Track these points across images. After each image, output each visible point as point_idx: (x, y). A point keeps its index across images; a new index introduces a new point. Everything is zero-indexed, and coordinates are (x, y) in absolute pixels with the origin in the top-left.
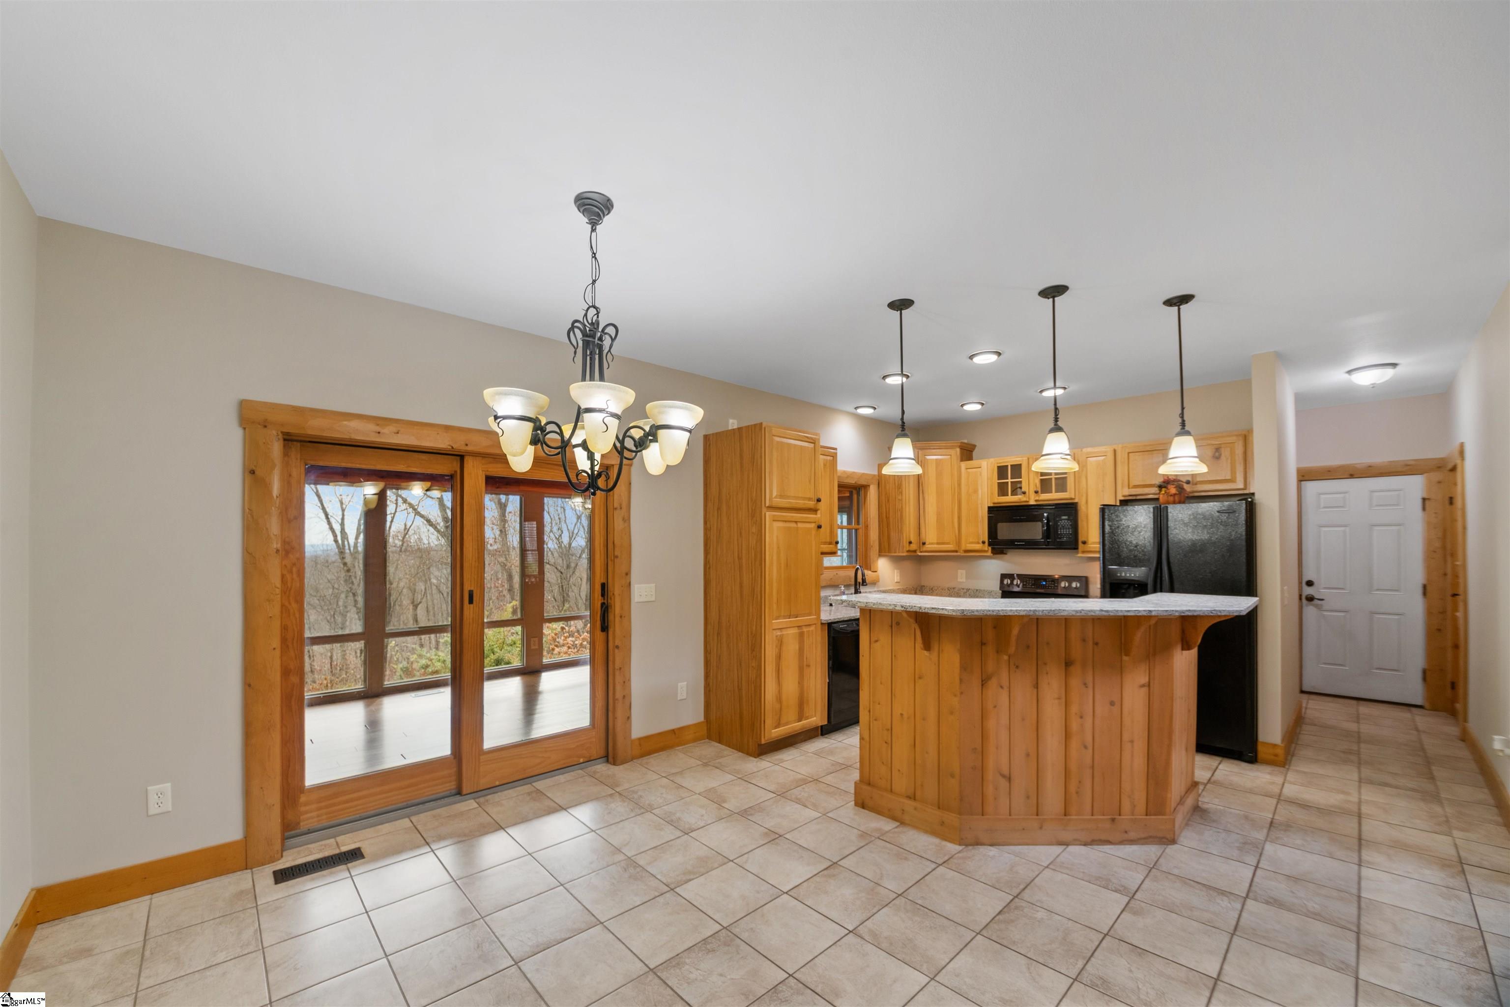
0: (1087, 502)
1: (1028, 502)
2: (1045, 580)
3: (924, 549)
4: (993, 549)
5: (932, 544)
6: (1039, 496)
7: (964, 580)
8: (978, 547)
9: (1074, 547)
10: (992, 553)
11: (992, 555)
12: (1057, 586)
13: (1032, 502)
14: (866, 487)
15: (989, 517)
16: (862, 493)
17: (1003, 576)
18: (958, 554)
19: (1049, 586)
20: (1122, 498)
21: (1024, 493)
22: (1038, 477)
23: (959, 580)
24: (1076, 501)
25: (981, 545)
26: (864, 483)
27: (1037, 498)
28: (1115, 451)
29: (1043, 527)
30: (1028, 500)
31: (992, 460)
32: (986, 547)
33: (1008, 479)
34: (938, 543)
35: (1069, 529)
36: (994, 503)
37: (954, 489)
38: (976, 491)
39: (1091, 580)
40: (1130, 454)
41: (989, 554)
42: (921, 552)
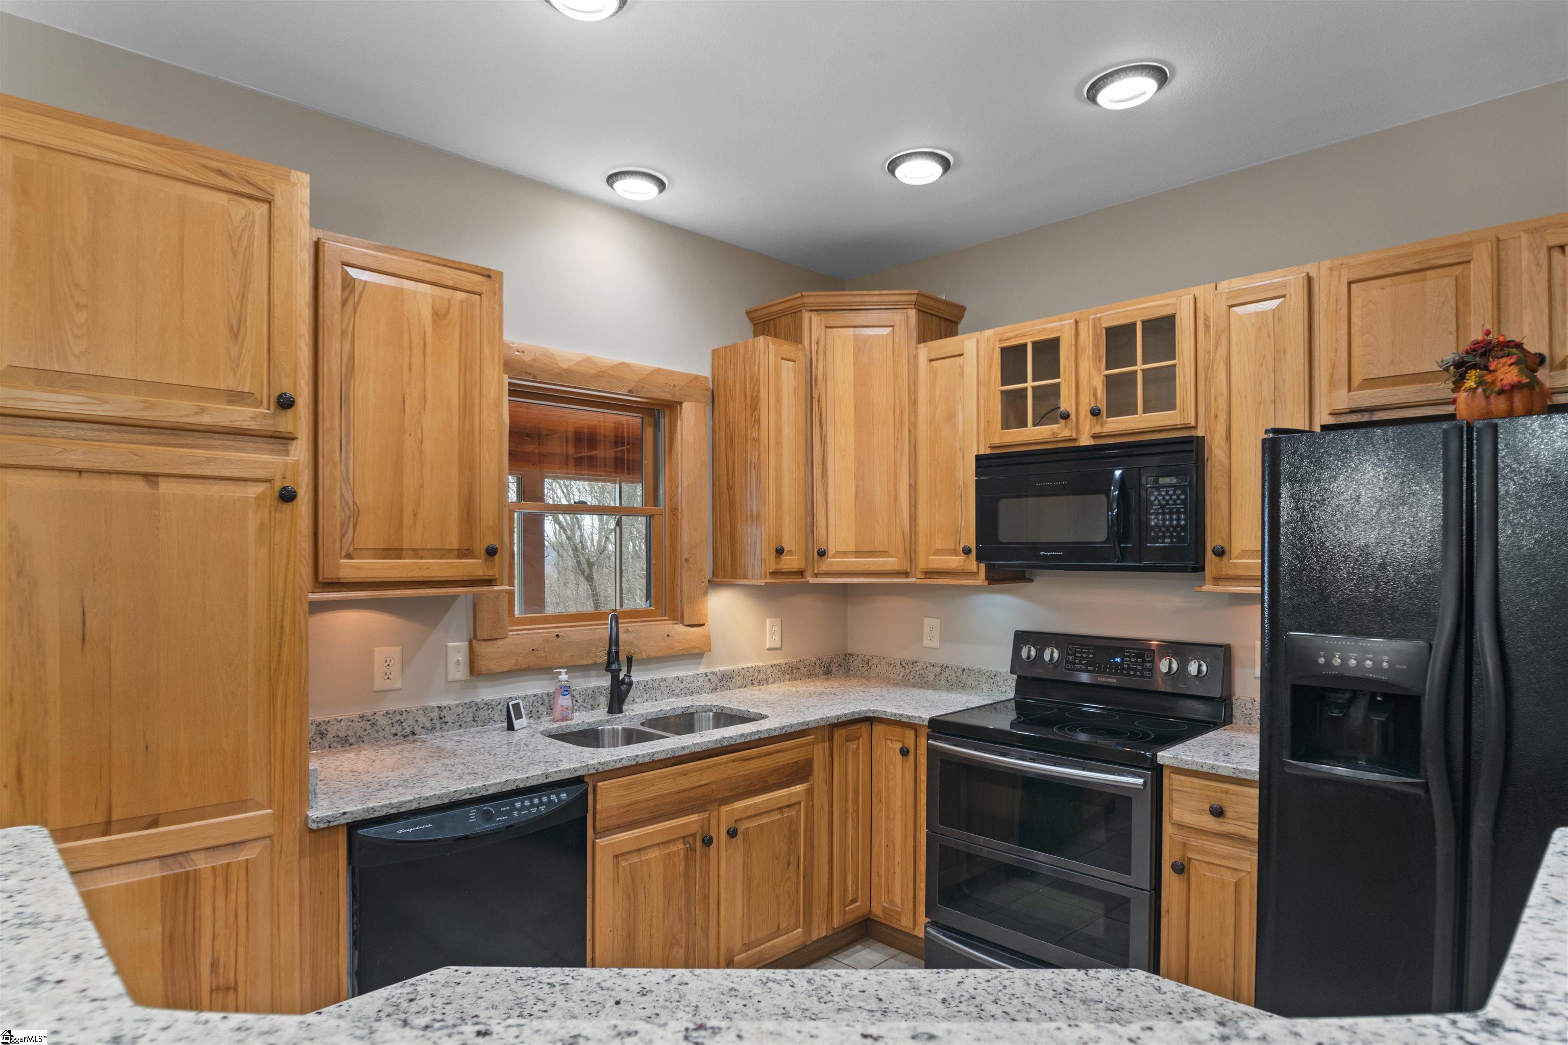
0: (1228, 436)
1: (1074, 440)
2: (1120, 651)
3: (824, 568)
4: (988, 567)
5: (844, 554)
6: (1102, 425)
7: (935, 644)
8: (955, 561)
9: (1191, 564)
10: (988, 578)
11: (986, 583)
12: (1150, 670)
13: (1085, 441)
14: (671, 407)
15: (978, 484)
16: (665, 422)
17: (1022, 638)
18: (912, 580)
19: (1129, 669)
20: (1330, 420)
21: (1066, 416)
22: (1100, 371)
23: (926, 643)
24: (1200, 433)
25: (963, 557)
26: (666, 396)
27: (1097, 430)
28: (1309, 280)
29: (1110, 509)
30: (1074, 436)
31: (989, 333)
32: (972, 564)
33: (1026, 382)
34: (858, 553)
35: (1178, 512)
36: (992, 447)
37: (902, 412)
38: (951, 417)
39: (1239, 655)
40: (1353, 286)
41: (981, 580)
42: (816, 575)
